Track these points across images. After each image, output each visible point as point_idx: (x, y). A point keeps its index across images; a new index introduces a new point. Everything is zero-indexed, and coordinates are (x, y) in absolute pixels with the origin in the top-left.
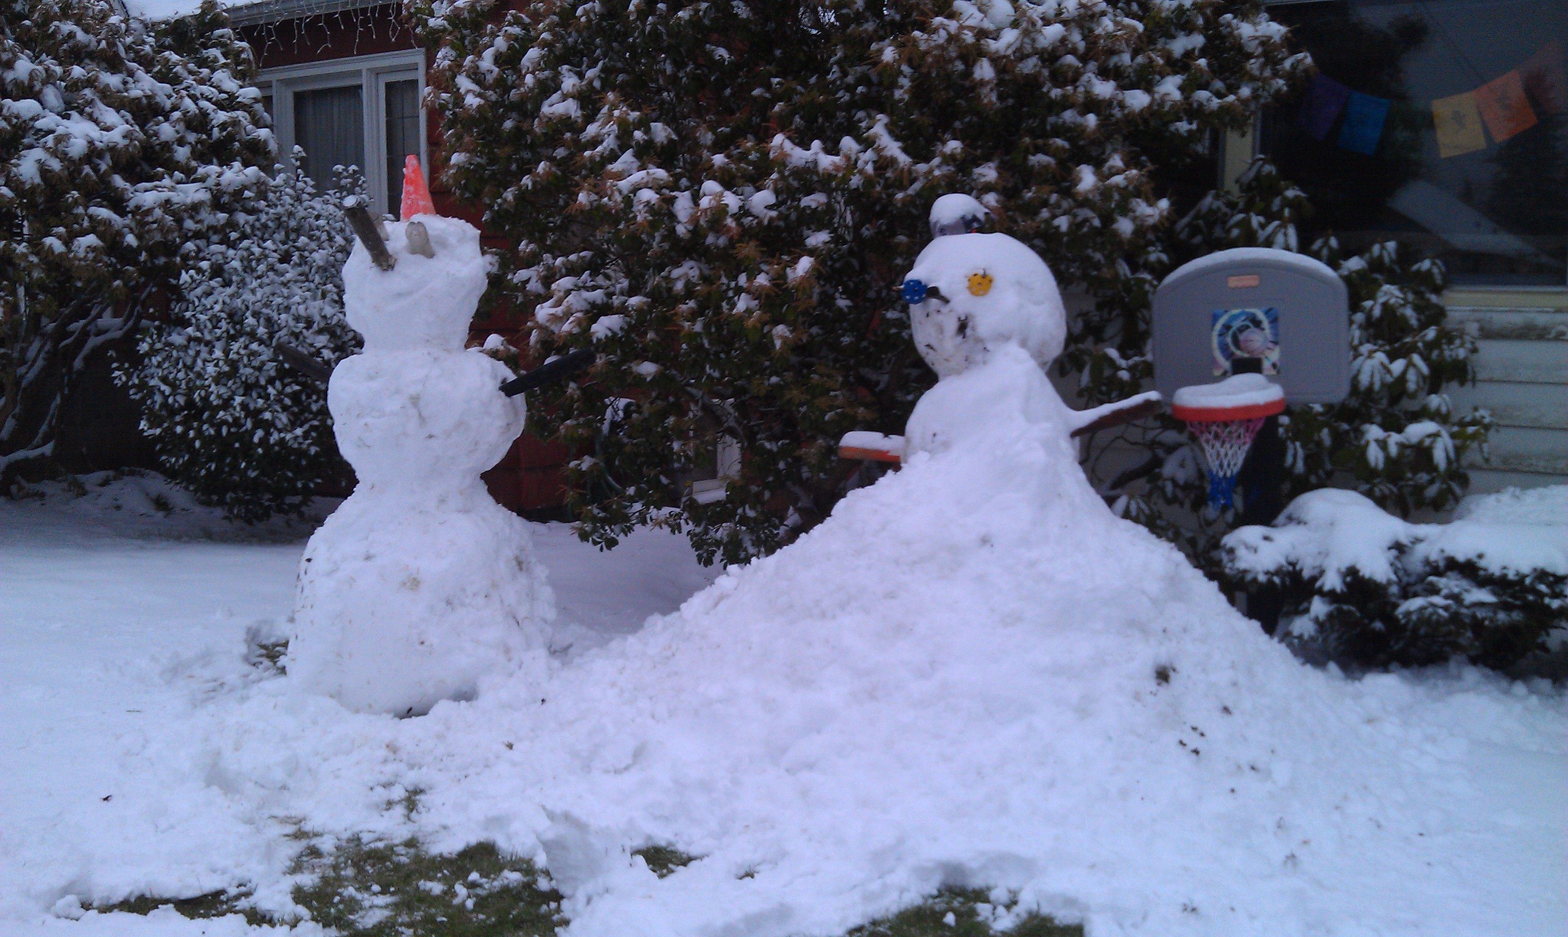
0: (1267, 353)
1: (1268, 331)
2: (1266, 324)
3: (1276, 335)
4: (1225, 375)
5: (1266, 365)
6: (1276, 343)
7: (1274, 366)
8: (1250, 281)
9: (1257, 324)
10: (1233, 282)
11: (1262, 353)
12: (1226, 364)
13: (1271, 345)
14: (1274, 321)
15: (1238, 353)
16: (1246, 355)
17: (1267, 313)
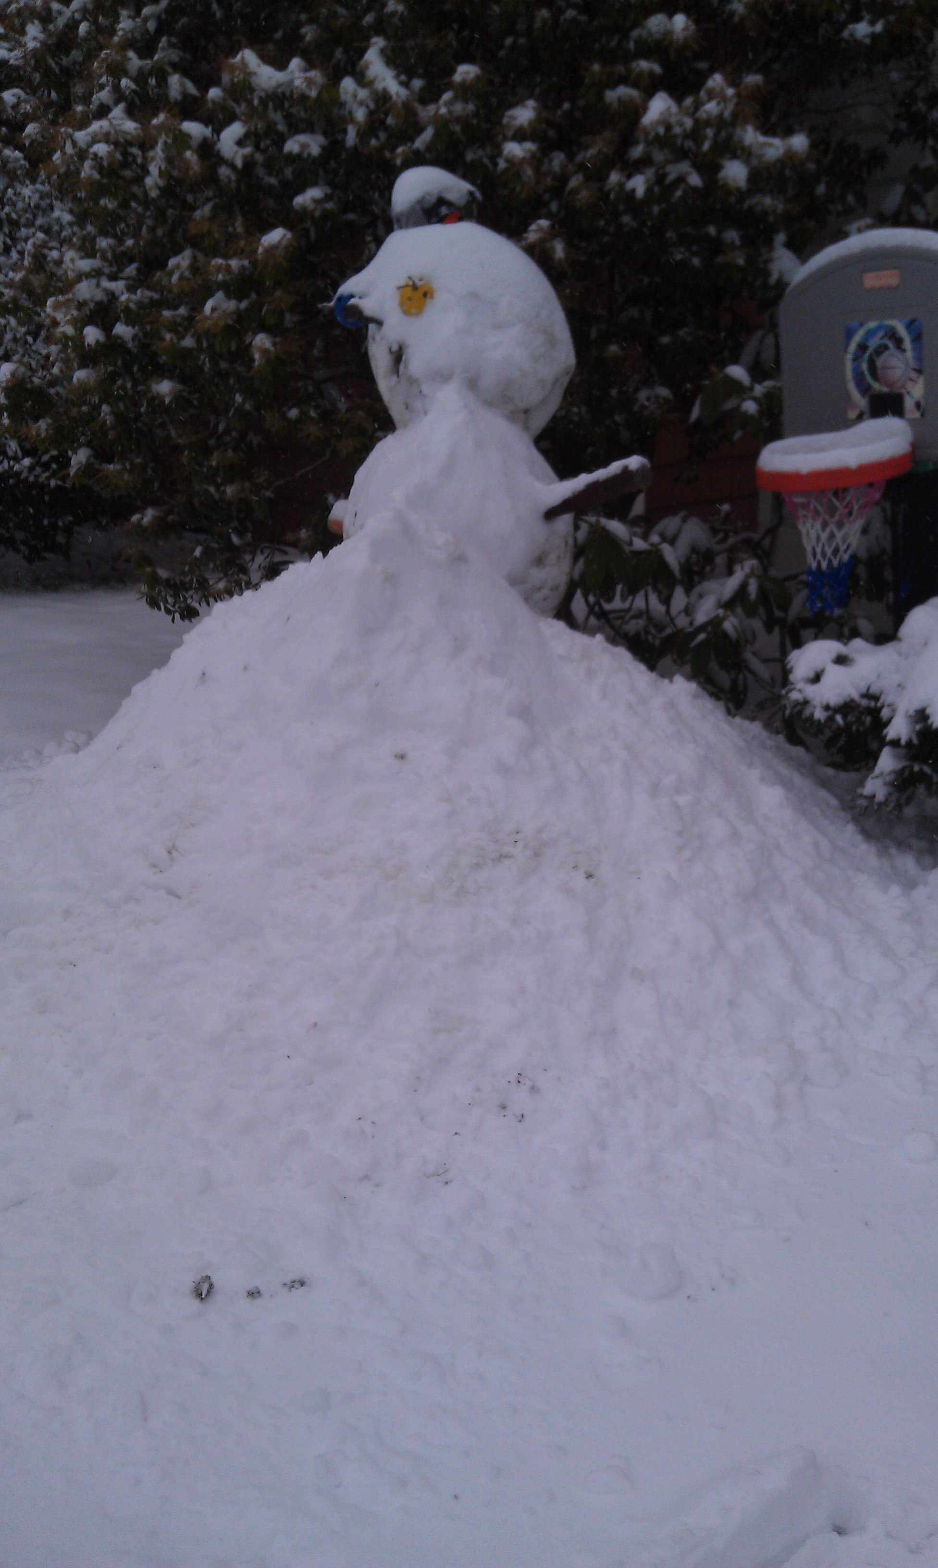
0: (909, 385)
1: (909, 354)
2: (907, 344)
3: (919, 358)
4: (860, 418)
5: (909, 403)
6: (919, 371)
7: (918, 405)
8: (889, 278)
9: (899, 342)
10: (871, 280)
11: (903, 386)
12: (861, 402)
13: (913, 375)
14: (917, 338)
15: (877, 386)
16: (885, 389)
17: (910, 326)
